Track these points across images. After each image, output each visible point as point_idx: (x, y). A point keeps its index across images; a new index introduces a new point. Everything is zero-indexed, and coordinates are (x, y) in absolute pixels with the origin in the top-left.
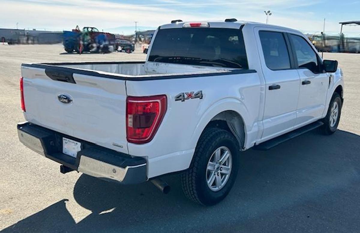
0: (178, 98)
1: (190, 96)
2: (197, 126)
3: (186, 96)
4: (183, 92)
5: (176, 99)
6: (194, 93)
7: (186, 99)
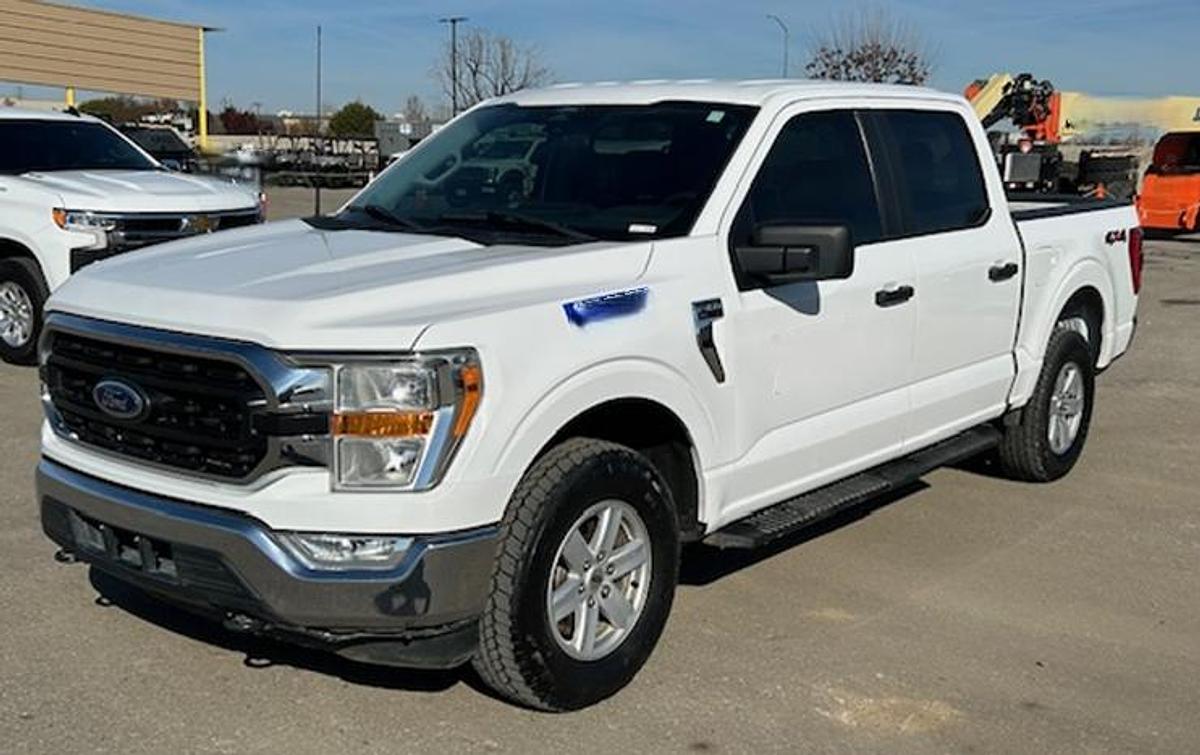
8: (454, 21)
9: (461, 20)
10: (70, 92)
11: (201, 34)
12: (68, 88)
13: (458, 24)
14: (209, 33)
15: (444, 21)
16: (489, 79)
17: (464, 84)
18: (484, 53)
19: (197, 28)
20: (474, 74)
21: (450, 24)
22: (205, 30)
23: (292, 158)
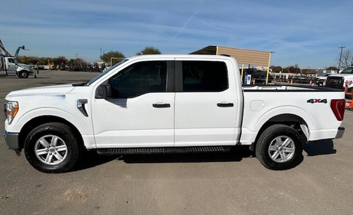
8: (342, 48)
9: (344, 47)
10: (243, 65)
11: (270, 53)
12: (243, 64)
13: (343, 48)
14: (272, 53)
15: (340, 48)
16: (350, 61)
17: (343, 62)
18: (350, 54)
19: (269, 52)
20: (346, 59)
21: (341, 49)
22: (271, 52)
23: (295, 78)
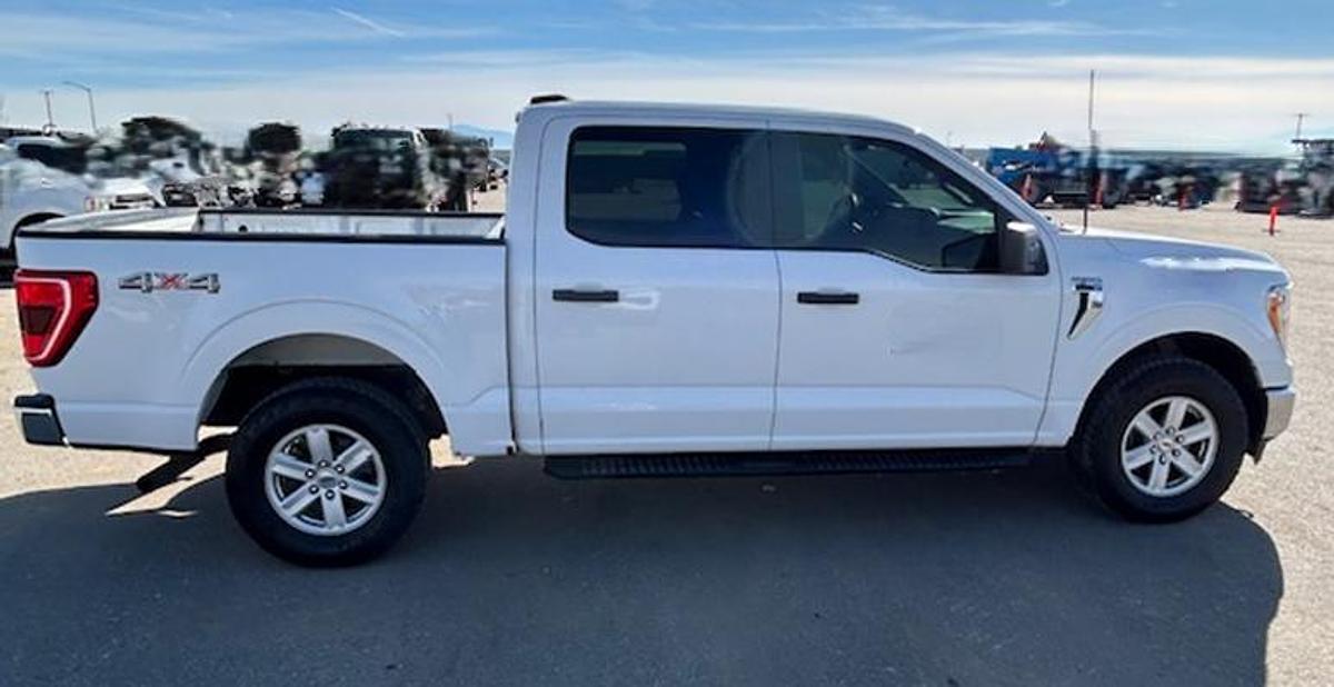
0: (129, 285)
1: (170, 281)
2: (190, 367)
3: (156, 281)
4: (148, 270)
5: (122, 284)
6: (186, 275)
7: (157, 288)
